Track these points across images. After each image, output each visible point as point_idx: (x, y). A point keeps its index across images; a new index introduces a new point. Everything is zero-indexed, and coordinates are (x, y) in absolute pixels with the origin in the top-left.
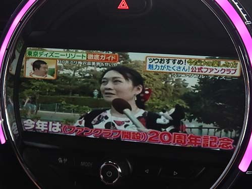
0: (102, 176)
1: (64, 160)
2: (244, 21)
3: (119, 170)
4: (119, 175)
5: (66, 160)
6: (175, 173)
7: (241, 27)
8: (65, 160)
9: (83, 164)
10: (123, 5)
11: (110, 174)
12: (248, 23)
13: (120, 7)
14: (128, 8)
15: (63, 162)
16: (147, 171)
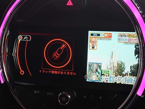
0: (59, 101)
2: (139, 11)
3: (69, 97)
4: (69, 100)
7: (137, 14)
8: (38, 92)
9: (48, 94)
10: (70, 3)
11: (64, 99)
12: (141, 12)
13: (68, 4)
14: (72, 5)
15: (37, 93)
16: (85, 97)
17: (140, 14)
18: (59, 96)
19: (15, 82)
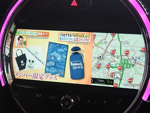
0: (62, 105)
1: (40, 95)
2: (145, 13)
3: (72, 101)
4: (72, 104)
5: (41, 95)
6: (105, 102)
7: (144, 16)
9: (51, 97)
10: (74, 3)
11: (67, 103)
12: (147, 13)
13: (72, 4)
14: (77, 5)
15: (39, 96)
16: (88, 101)
17: (147, 16)
18: (62, 99)
19: (16, 85)
